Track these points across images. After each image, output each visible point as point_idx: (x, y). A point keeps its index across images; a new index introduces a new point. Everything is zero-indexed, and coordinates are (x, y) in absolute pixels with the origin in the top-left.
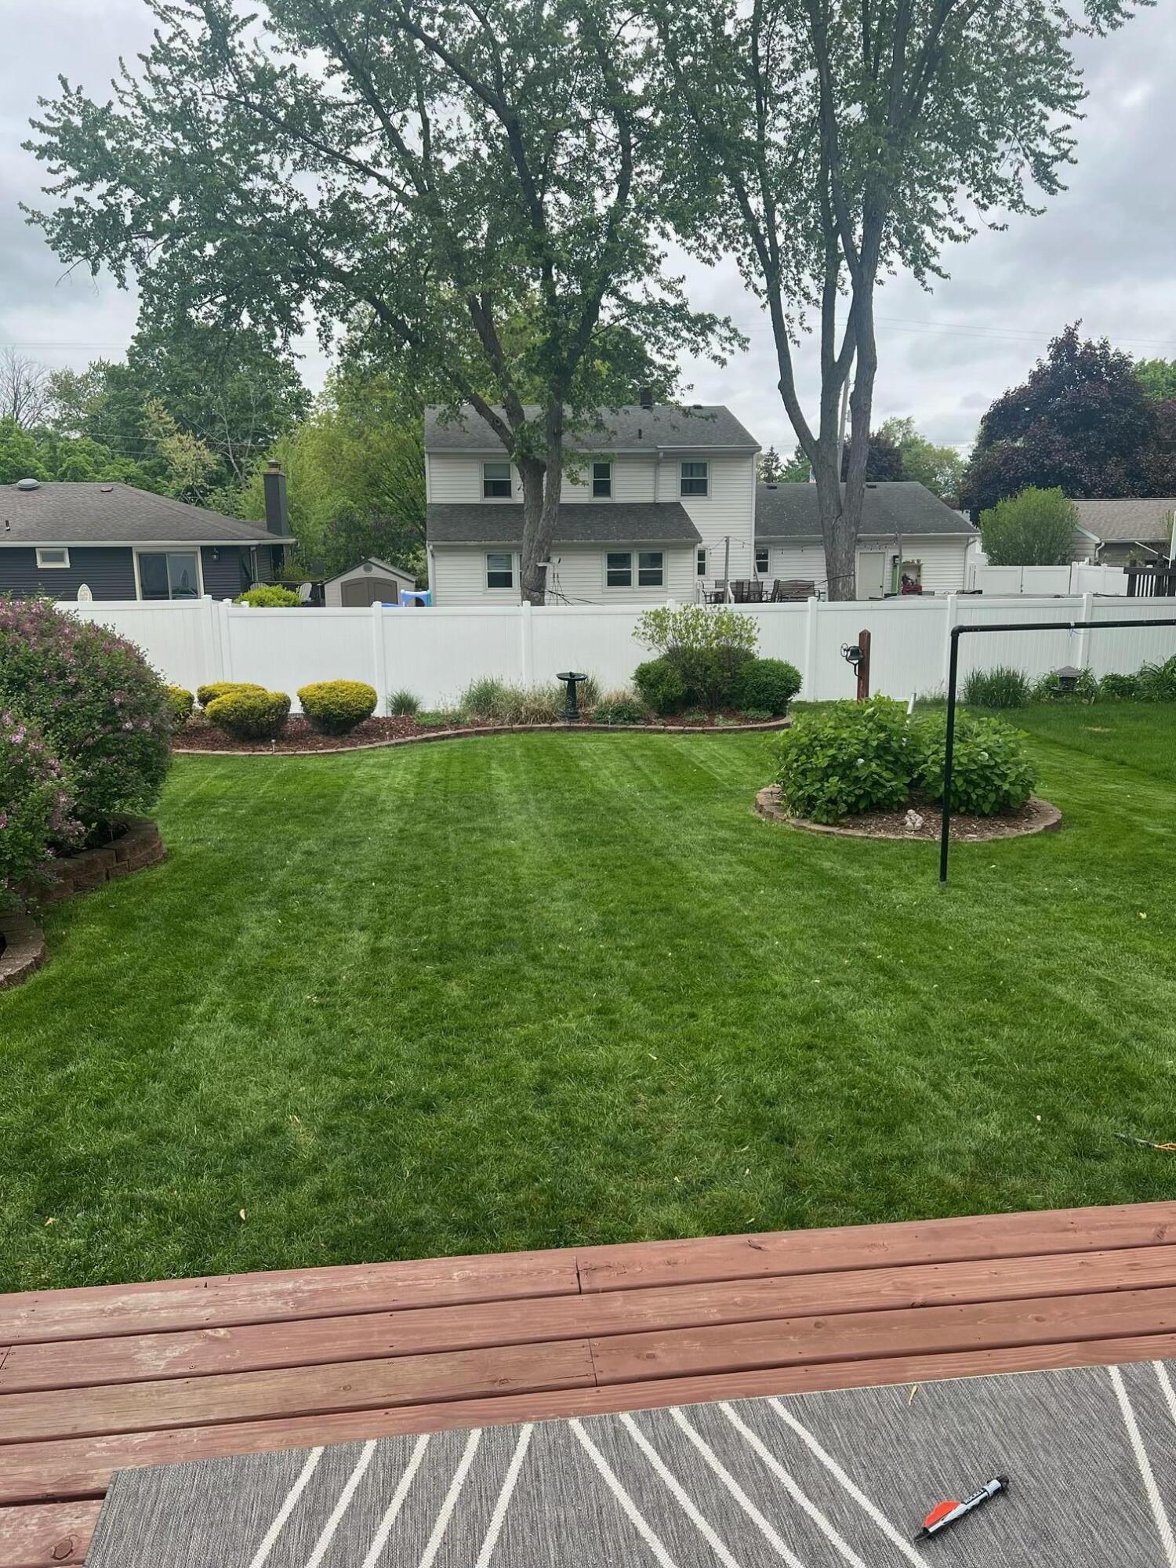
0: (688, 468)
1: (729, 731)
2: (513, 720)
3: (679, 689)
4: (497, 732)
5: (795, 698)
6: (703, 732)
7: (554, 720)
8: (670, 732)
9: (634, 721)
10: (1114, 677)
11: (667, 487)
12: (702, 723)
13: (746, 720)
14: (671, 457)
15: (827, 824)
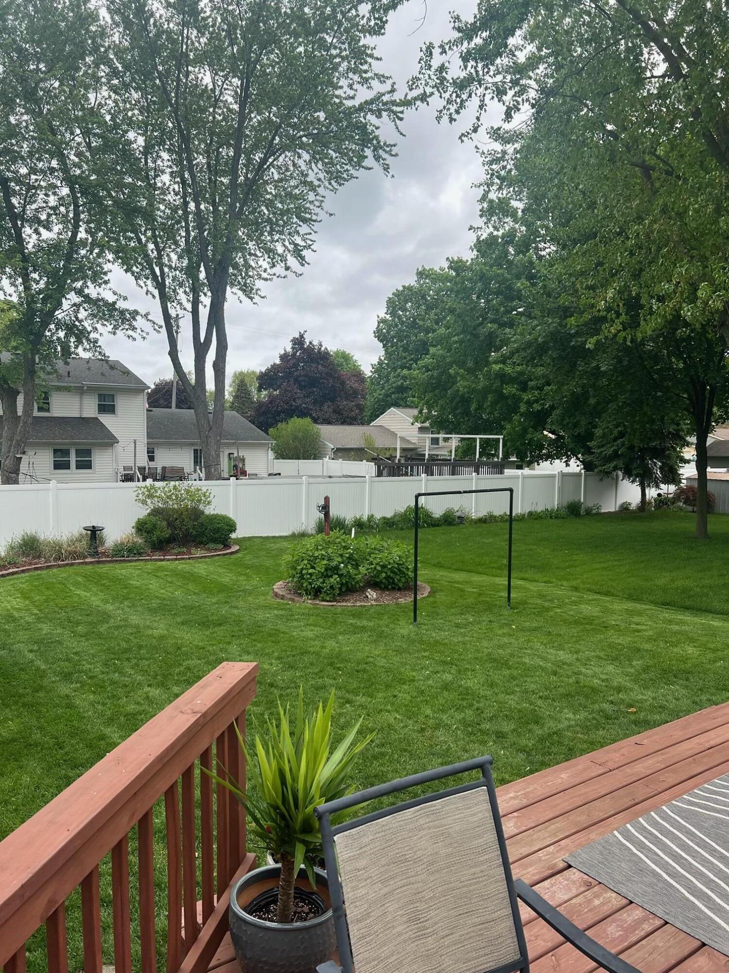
0: (101, 397)
1: (205, 557)
2: (56, 559)
3: (167, 533)
4: (48, 567)
5: (233, 536)
6: (189, 558)
7: (85, 557)
8: (168, 560)
9: (140, 554)
10: (384, 518)
11: (89, 408)
12: (183, 554)
13: (208, 550)
14: (91, 390)
15: (330, 601)
